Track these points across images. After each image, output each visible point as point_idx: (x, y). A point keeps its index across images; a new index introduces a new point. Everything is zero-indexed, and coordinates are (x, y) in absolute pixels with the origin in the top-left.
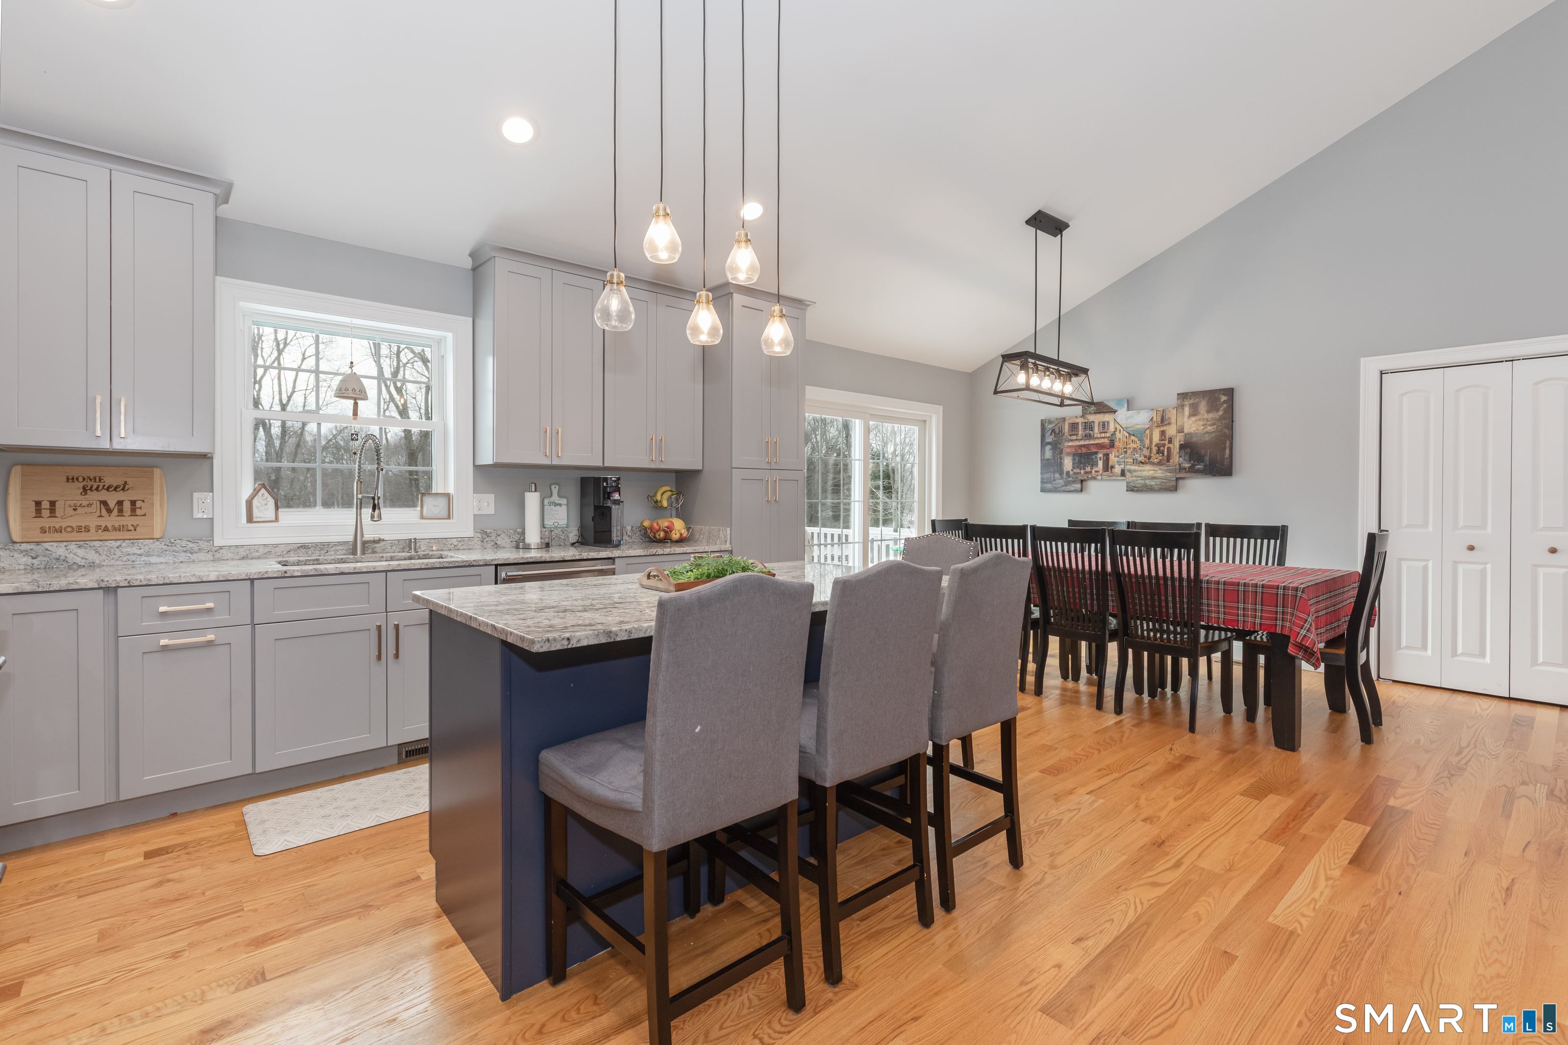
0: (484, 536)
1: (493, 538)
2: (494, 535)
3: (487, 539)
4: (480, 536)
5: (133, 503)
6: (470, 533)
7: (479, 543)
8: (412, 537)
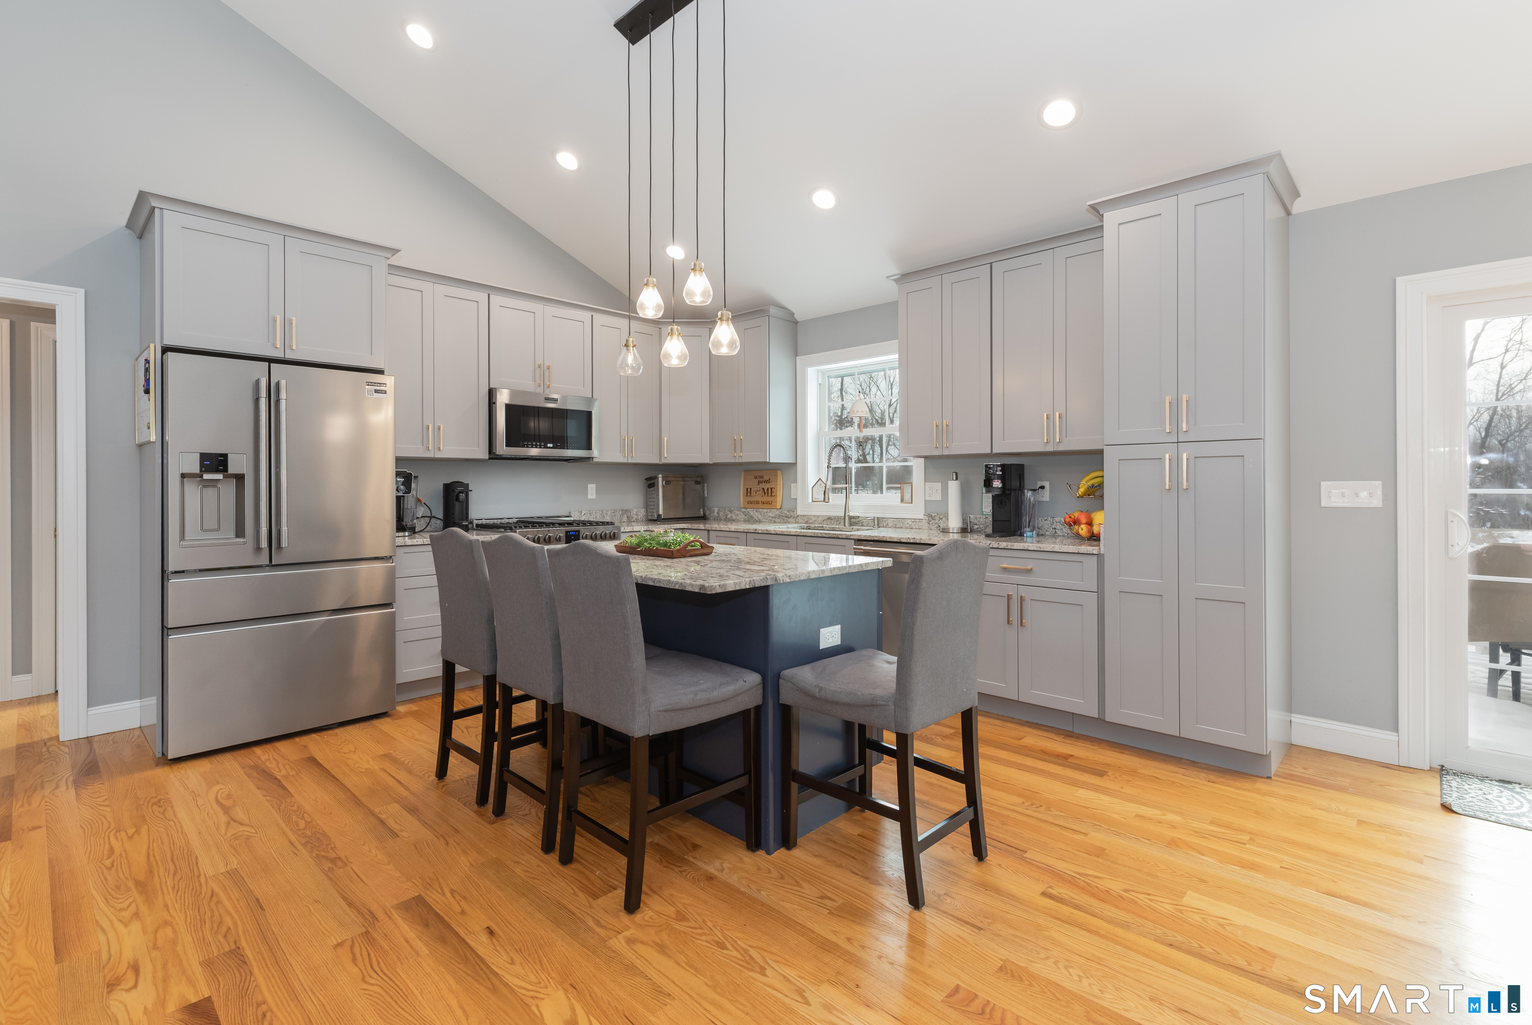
0: (930, 519)
1: (937, 521)
2: (937, 518)
3: (932, 522)
4: (927, 519)
5: (771, 489)
6: (921, 515)
7: (927, 524)
8: (880, 516)
